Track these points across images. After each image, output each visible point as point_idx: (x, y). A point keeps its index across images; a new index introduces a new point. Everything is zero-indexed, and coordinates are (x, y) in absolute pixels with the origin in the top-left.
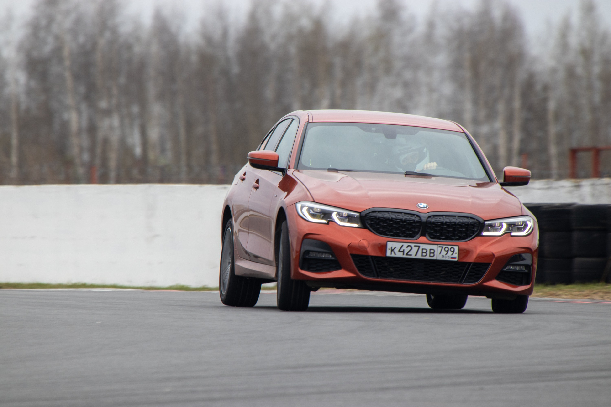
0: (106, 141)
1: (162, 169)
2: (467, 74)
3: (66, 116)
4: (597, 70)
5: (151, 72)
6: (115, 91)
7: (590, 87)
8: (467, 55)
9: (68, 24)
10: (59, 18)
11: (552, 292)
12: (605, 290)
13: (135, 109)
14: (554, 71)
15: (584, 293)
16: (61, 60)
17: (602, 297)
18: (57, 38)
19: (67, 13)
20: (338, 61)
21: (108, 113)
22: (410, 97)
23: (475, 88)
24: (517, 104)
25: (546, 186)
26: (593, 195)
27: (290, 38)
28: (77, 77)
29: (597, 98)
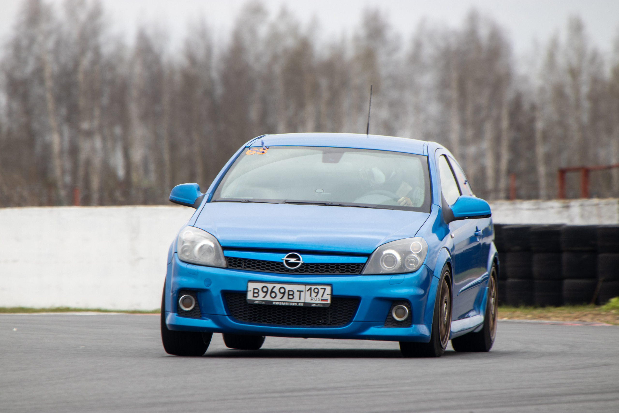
0: (88, 163)
1: (146, 191)
2: (453, 94)
3: (48, 138)
4: (585, 89)
5: (134, 93)
6: (97, 112)
7: (578, 106)
8: (454, 75)
9: (50, 44)
10: (40, 38)
11: (542, 315)
12: (595, 312)
13: (118, 130)
14: (542, 90)
15: (574, 315)
16: (42, 81)
17: (592, 319)
18: (39, 59)
19: (48, 34)
20: (324, 82)
21: (89, 134)
22: (397, 117)
23: (462, 108)
24: (505, 124)
25: (535, 207)
26: (582, 216)
27: (275, 58)
28: (58, 100)
29: (585, 118)
